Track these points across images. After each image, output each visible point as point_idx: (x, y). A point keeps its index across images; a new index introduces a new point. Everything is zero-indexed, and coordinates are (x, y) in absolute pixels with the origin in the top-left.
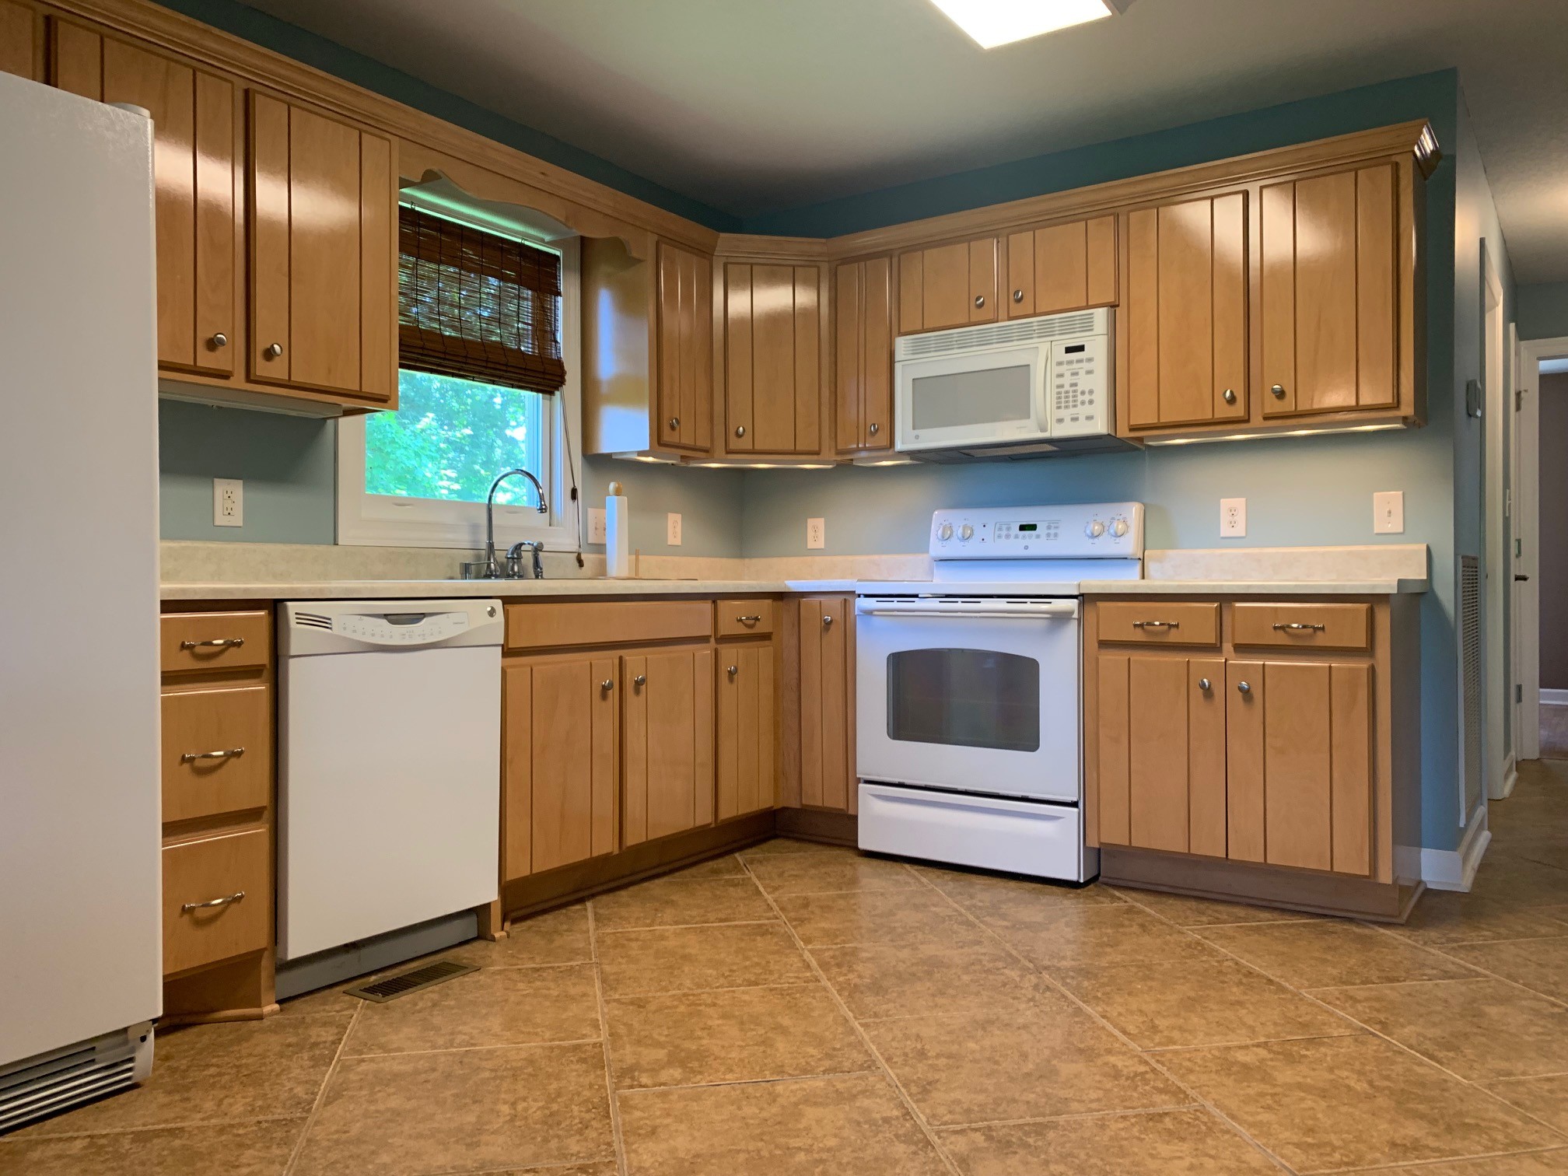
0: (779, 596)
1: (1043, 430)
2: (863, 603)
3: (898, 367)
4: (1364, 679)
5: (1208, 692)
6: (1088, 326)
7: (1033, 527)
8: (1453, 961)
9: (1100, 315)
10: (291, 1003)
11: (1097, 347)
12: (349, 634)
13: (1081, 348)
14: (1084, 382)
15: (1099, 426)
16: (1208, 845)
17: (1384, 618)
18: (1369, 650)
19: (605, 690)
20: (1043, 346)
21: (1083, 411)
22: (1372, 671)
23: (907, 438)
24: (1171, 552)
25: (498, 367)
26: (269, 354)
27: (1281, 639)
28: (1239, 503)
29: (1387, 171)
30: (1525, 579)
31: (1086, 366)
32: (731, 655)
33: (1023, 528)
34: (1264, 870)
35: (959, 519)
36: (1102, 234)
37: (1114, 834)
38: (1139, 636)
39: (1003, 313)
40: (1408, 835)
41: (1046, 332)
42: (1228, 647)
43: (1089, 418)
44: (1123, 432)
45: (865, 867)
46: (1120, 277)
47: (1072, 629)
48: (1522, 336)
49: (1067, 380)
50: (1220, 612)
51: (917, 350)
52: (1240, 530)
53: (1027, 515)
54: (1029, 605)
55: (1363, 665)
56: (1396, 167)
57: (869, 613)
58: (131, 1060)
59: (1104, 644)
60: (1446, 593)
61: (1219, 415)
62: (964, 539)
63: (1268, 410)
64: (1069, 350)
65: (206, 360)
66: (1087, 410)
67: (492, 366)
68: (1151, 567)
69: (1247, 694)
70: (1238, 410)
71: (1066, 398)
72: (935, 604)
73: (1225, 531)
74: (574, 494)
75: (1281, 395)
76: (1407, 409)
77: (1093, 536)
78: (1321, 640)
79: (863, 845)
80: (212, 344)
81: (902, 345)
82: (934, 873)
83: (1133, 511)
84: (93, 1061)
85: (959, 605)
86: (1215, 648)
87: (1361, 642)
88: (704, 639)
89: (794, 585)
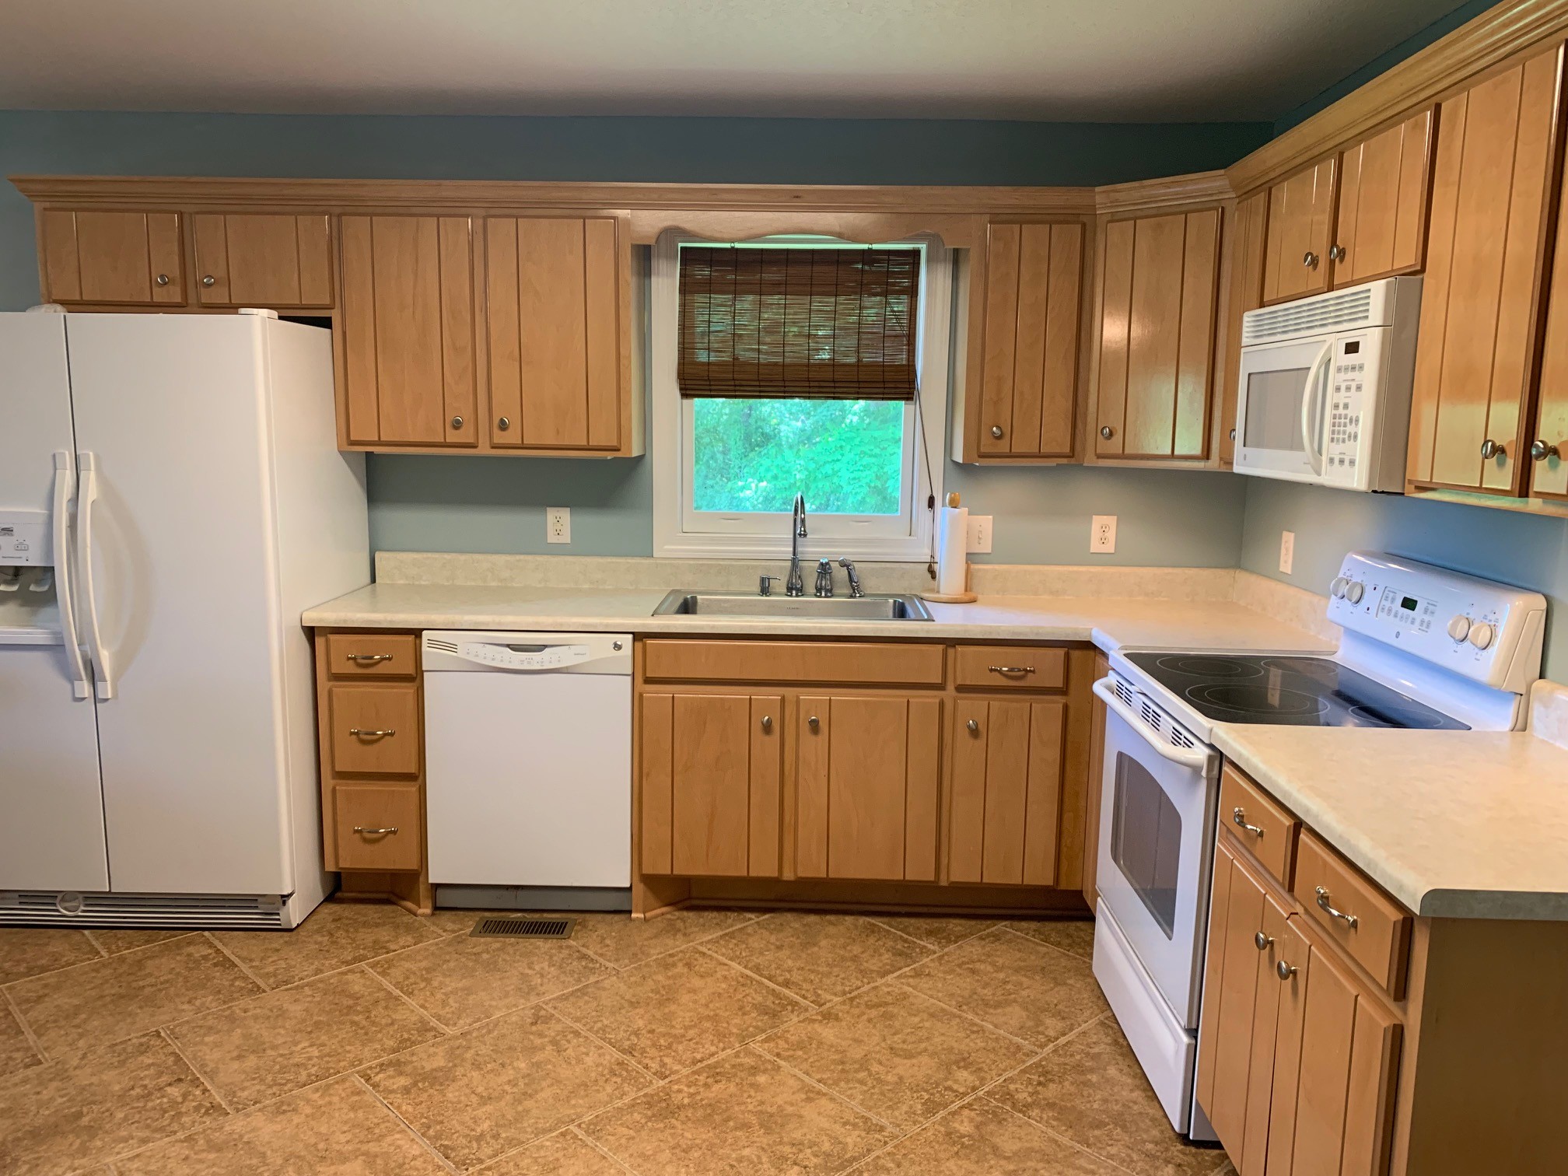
1: (1318, 473)
3: (1242, 356)
6: (1366, 311)
10: (443, 912)
11: (1369, 347)
12: (471, 658)
13: (1356, 348)
14: (1354, 402)
19: (767, 728)
21: (1348, 450)
23: (1239, 457)
25: (823, 384)
26: (503, 426)
31: (1358, 376)
32: (972, 709)
36: (1417, 142)
39: (1327, 279)
43: (1352, 462)
49: (1342, 398)
58: (278, 914)
61: (1486, 484)
62: (1355, 602)
64: (1348, 348)
65: (453, 436)
66: (1351, 449)
67: (816, 384)
70: (1506, 477)
71: (1339, 425)
74: (931, 502)
80: (457, 425)
81: (1248, 320)
84: (256, 907)
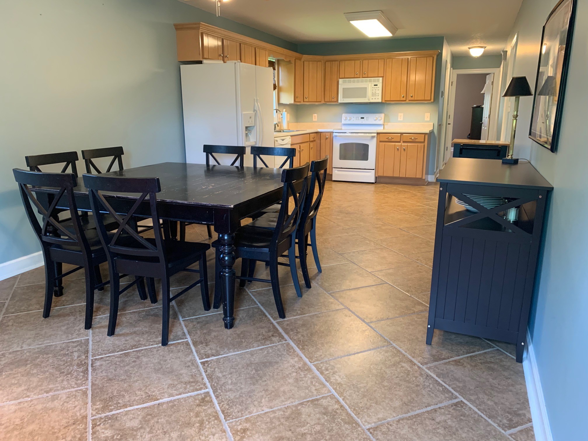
0: (316, 133)
1: (369, 100)
2: (334, 134)
3: (340, 85)
4: (423, 147)
5: (398, 149)
6: (378, 81)
7: (363, 118)
8: (432, 188)
9: (381, 79)
11: (380, 85)
13: (377, 85)
14: (377, 92)
15: (380, 101)
16: (396, 175)
17: (427, 137)
18: (424, 142)
20: (370, 85)
21: (377, 97)
22: (424, 145)
23: (341, 100)
24: (389, 123)
27: (411, 140)
28: (402, 114)
29: (432, 58)
30: (450, 124)
31: (378, 89)
32: (312, 144)
33: (361, 118)
34: (406, 178)
35: (349, 116)
36: (381, 62)
37: (380, 174)
38: (387, 140)
39: (361, 76)
40: (427, 173)
41: (370, 81)
42: (402, 142)
43: (378, 99)
44: (384, 101)
45: (334, 183)
46: (384, 71)
47: (375, 139)
48: (453, 69)
49: (374, 91)
50: (401, 135)
51: (344, 82)
52: (402, 120)
53: (362, 115)
54: (368, 135)
55: (423, 144)
56: (433, 57)
57: (336, 136)
59: (380, 141)
60: (436, 132)
61: (401, 99)
62: (349, 120)
63: (410, 99)
64: (375, 85)
66: (378, 97)
68: (385, 126)
69: (404, 150)
70: (404, 99)
71: (374, 95)
72: (350, 134)
73: (399, 119)
75: (412, 97)
76: (432, 100)
77: (375, 120)
78: (417, 140)
79: (333, 179)
81: (341, 81)
82: (347, 184)
83: (383, 115)
85: (354, 134)
86: (399, 142)
87: (423, 141)
88: (307, 142)
89: (319, 130)
